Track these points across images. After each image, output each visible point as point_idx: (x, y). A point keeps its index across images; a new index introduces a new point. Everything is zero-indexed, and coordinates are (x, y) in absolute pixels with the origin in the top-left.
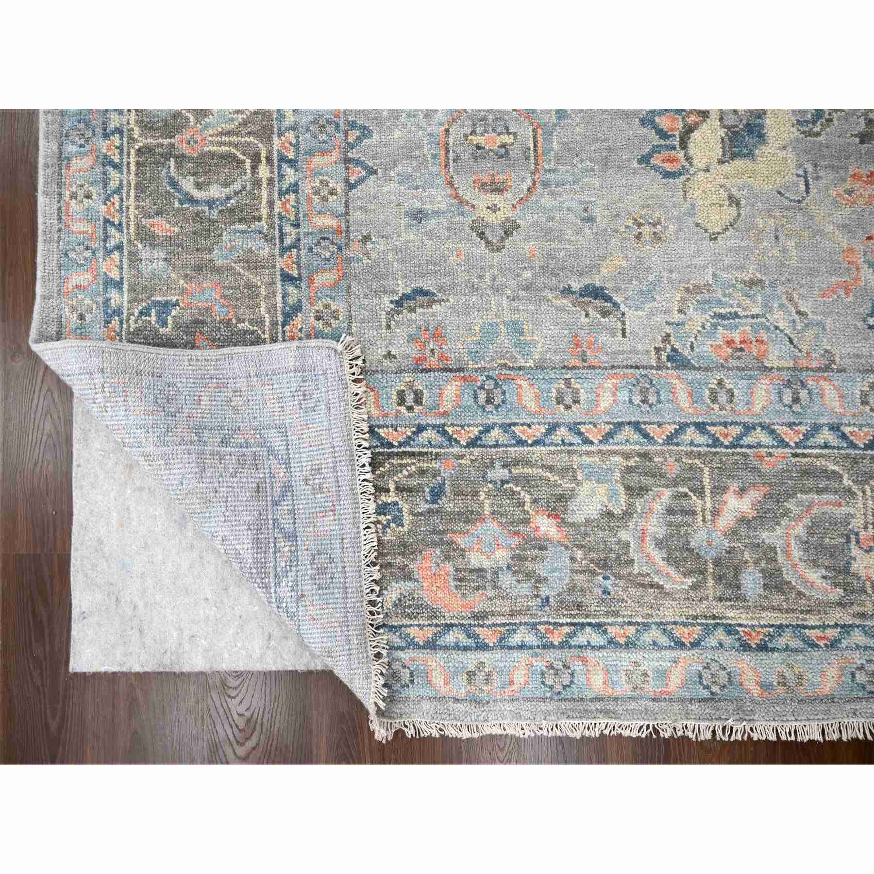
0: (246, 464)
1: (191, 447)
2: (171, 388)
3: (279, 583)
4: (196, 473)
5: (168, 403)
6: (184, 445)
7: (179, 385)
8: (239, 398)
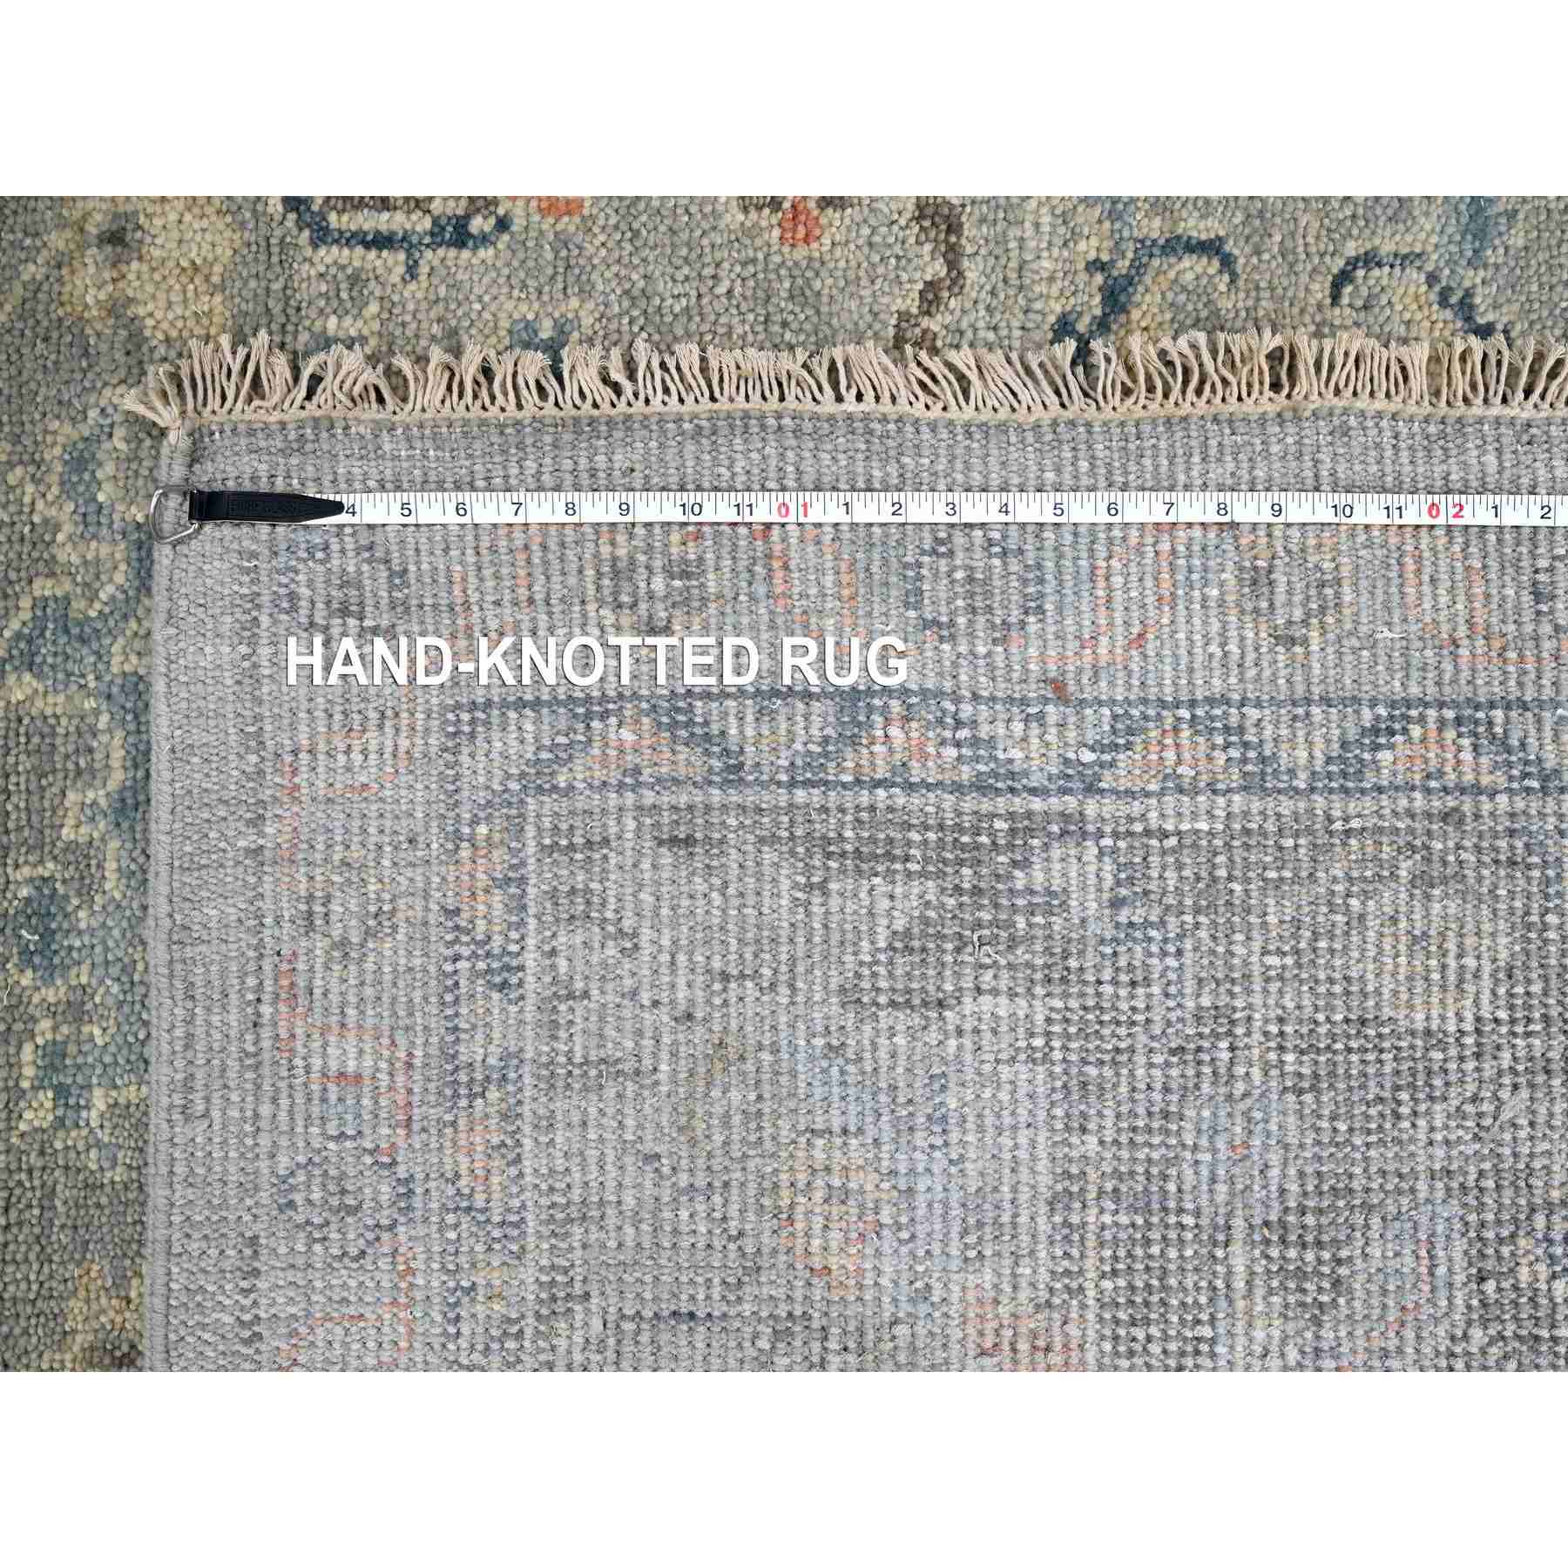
0: (587, 890)
1: (527, 1114)
2: (298, 1198)
3: (1012, 775)
4: (619, 1096)
5: (358, 1208)
6: (518, 1144)
7: (284, 1162)
8: (336, 907)
